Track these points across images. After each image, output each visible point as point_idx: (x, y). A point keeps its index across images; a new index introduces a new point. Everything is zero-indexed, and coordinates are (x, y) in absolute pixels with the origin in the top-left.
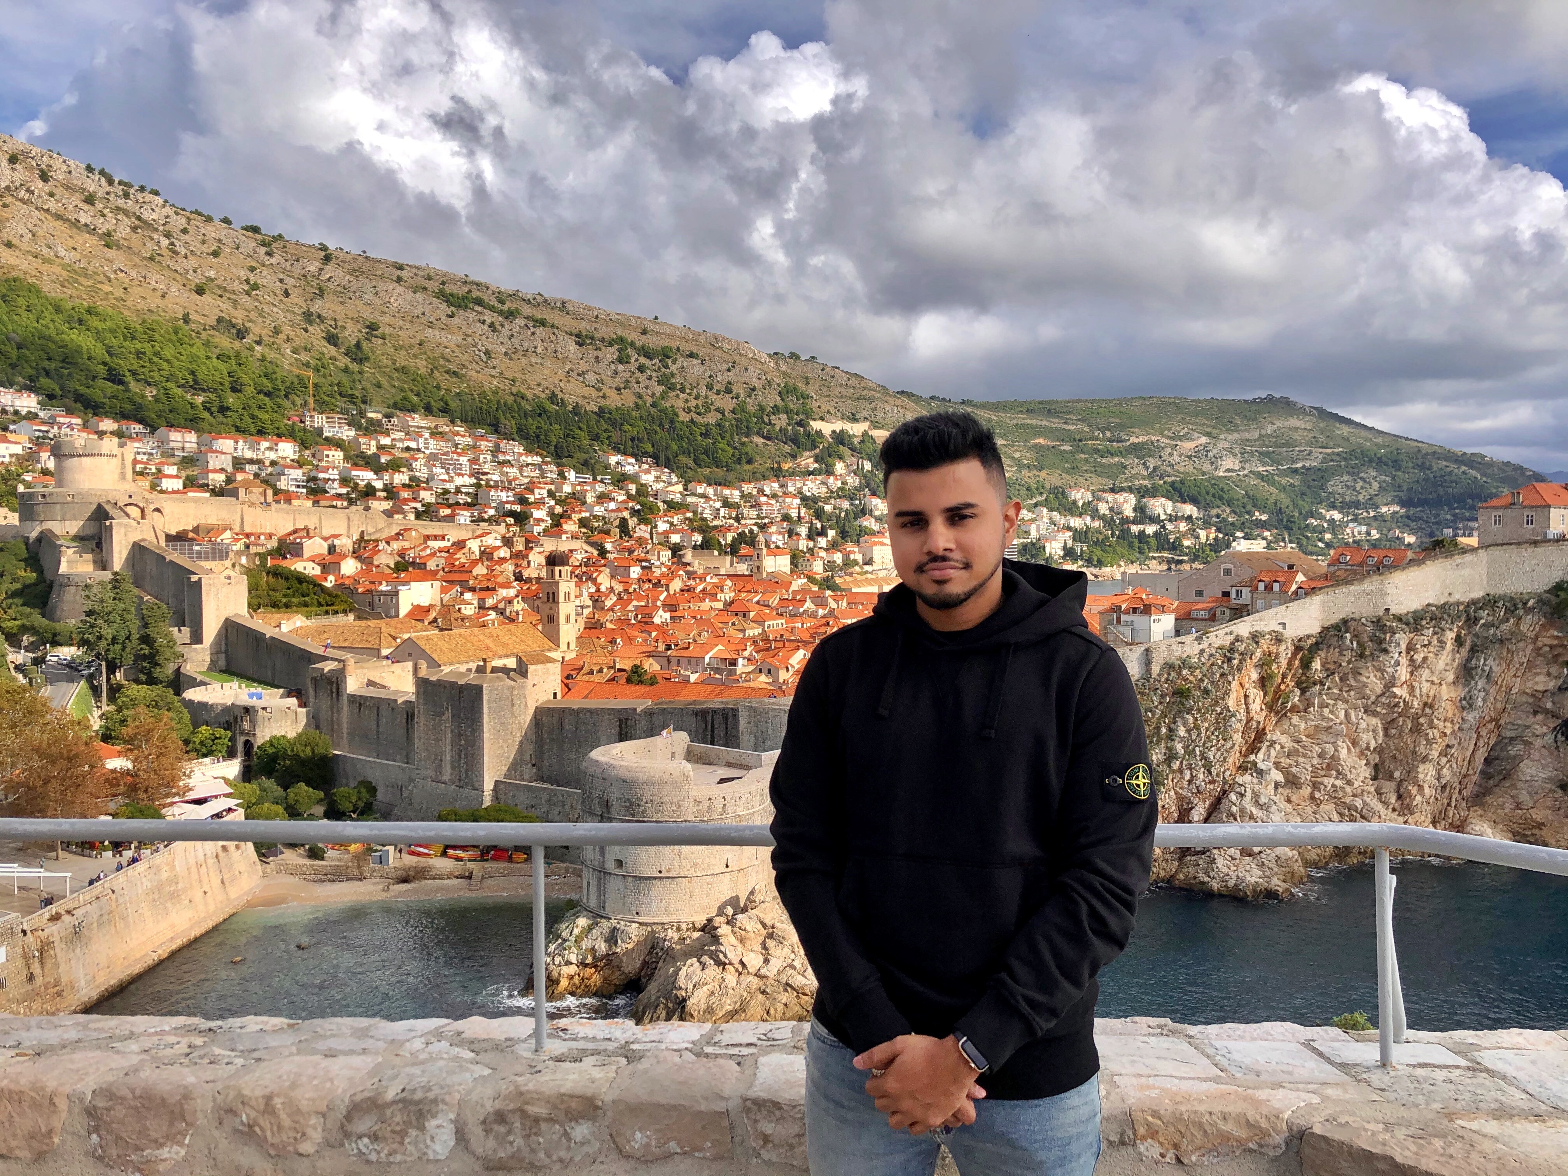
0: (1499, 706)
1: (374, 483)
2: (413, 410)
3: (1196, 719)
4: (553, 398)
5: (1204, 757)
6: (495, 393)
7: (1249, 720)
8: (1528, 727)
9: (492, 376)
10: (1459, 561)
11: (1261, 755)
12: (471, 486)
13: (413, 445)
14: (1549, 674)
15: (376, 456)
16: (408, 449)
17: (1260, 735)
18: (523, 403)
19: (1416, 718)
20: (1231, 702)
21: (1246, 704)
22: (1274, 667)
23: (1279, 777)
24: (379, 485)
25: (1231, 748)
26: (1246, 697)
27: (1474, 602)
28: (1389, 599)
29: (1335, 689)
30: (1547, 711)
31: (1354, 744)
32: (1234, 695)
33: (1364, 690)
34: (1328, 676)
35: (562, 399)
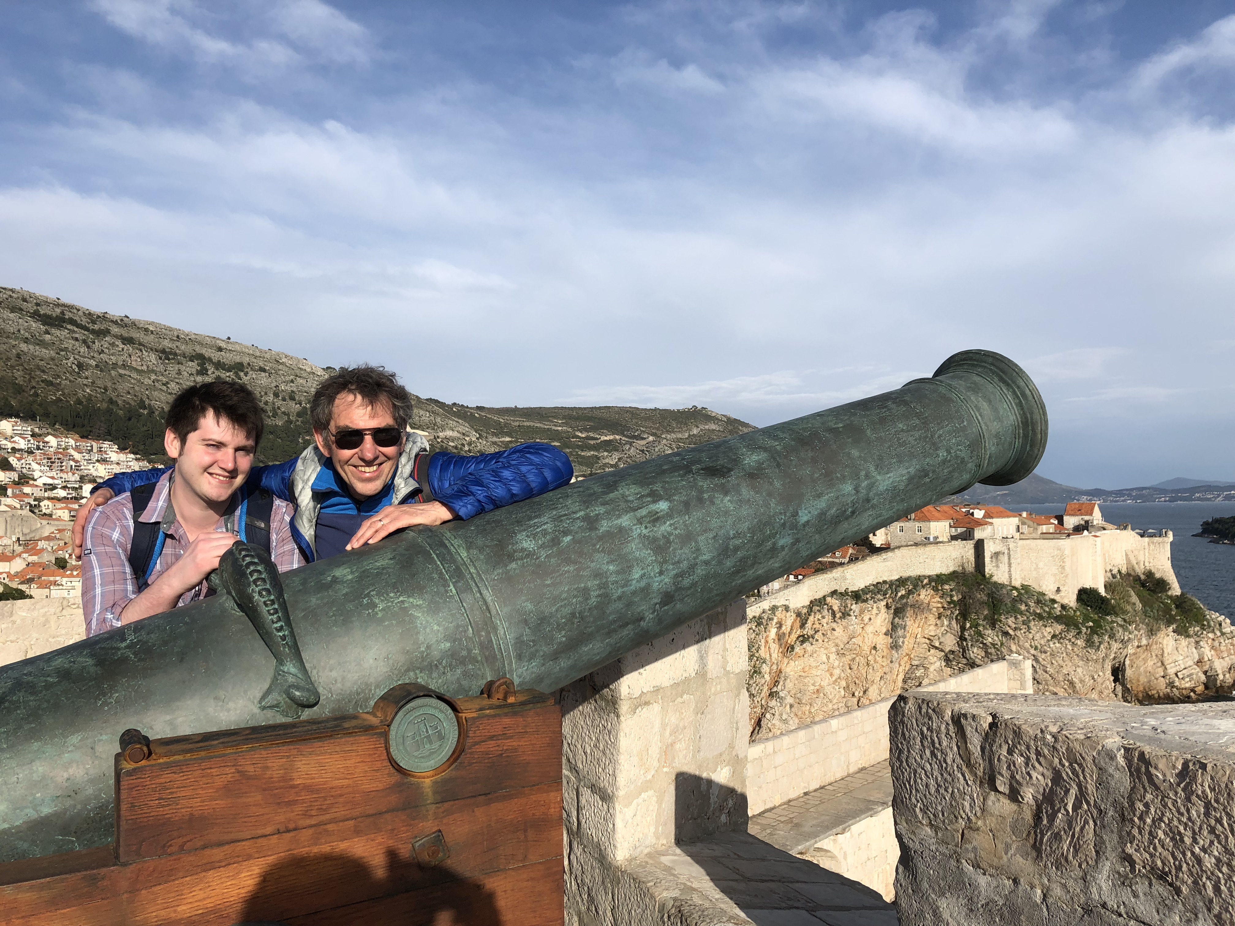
0: (910, 646)
4: (141, 404)
6: (89, 398)
7: (772, 664)
8: (926, 658)
9: (85, 385)
10: (885, 557)
11: (779, 687)
13: (17, 446)
14: (937, 625)
16: (16, 450)
17: (779, 672)
18: (116, 408)
20: (763, 653)
21: (771, 653)
22: (784, 628)
25: (765, 683)
26: (770, 649)
27: (894, 581)
28: (848, 581)
29: (820, 641)
30: (936, 648)
31: (831, 675)
32: (762, 648)
33: (837, 641)
34: (816, 632)
35: (149, 405)
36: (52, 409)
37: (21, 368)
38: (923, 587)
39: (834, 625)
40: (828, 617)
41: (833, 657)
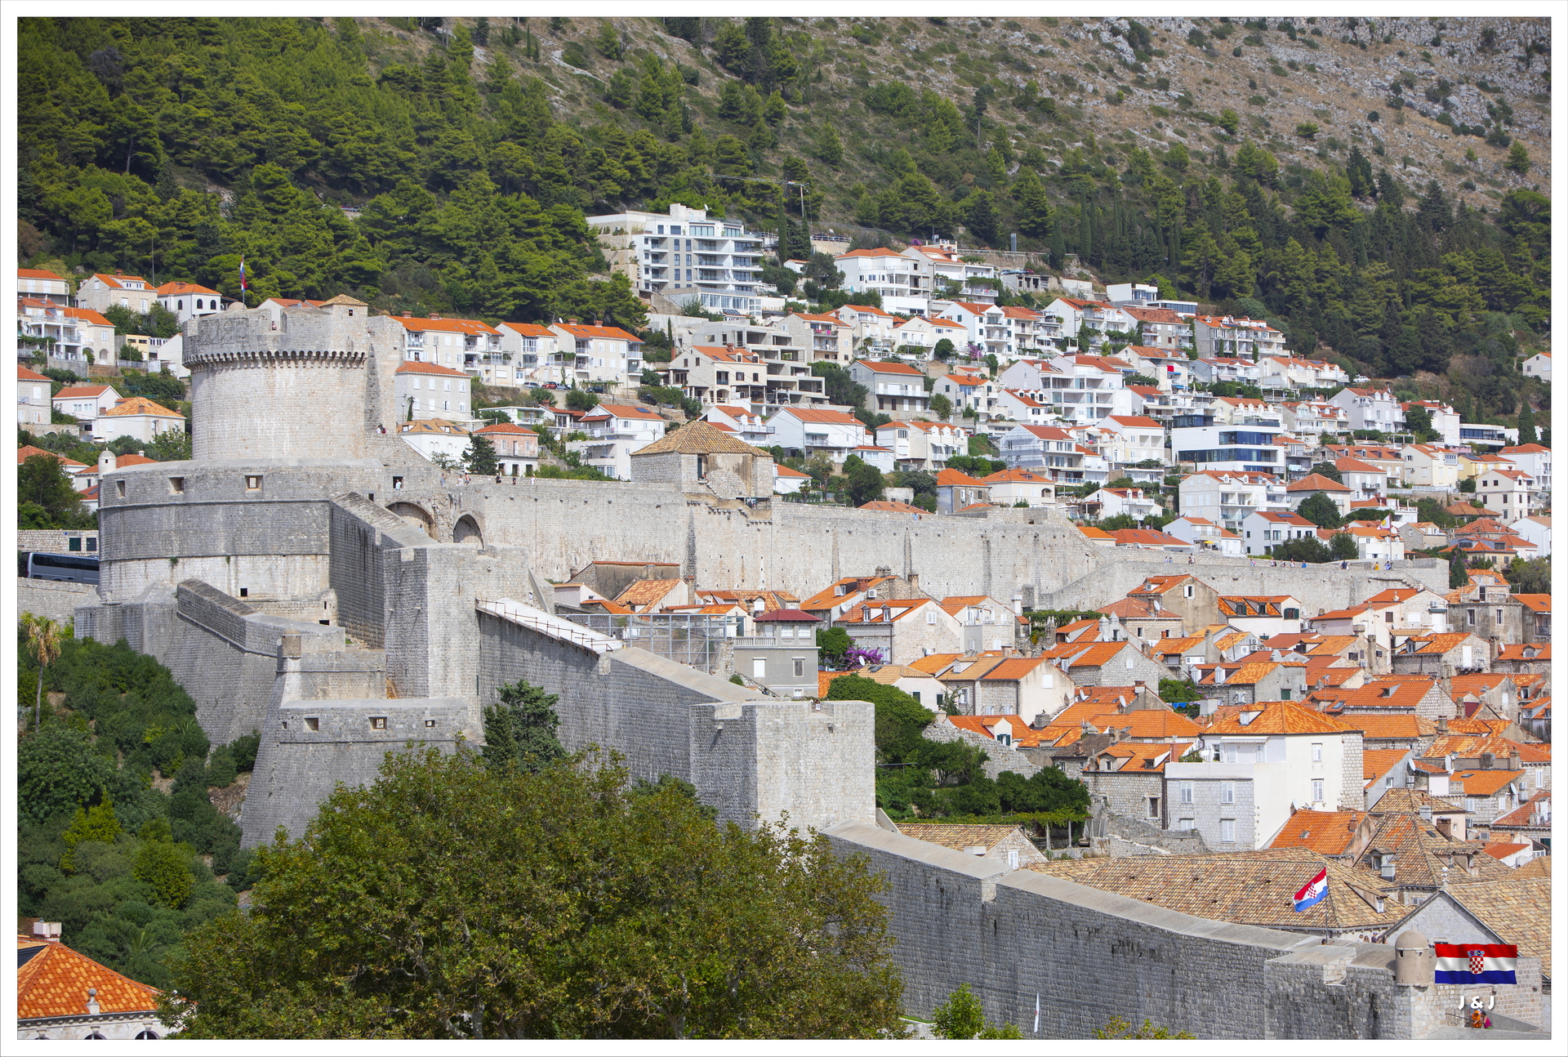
1: (870, 460)
4: (1355, 174)
6: (1176, 163)
9: (1160, 112)
18: (1267, 194)
24: (884, 464)
35: (1385, 178)
36: (1056, 203)
37: (948, 59)
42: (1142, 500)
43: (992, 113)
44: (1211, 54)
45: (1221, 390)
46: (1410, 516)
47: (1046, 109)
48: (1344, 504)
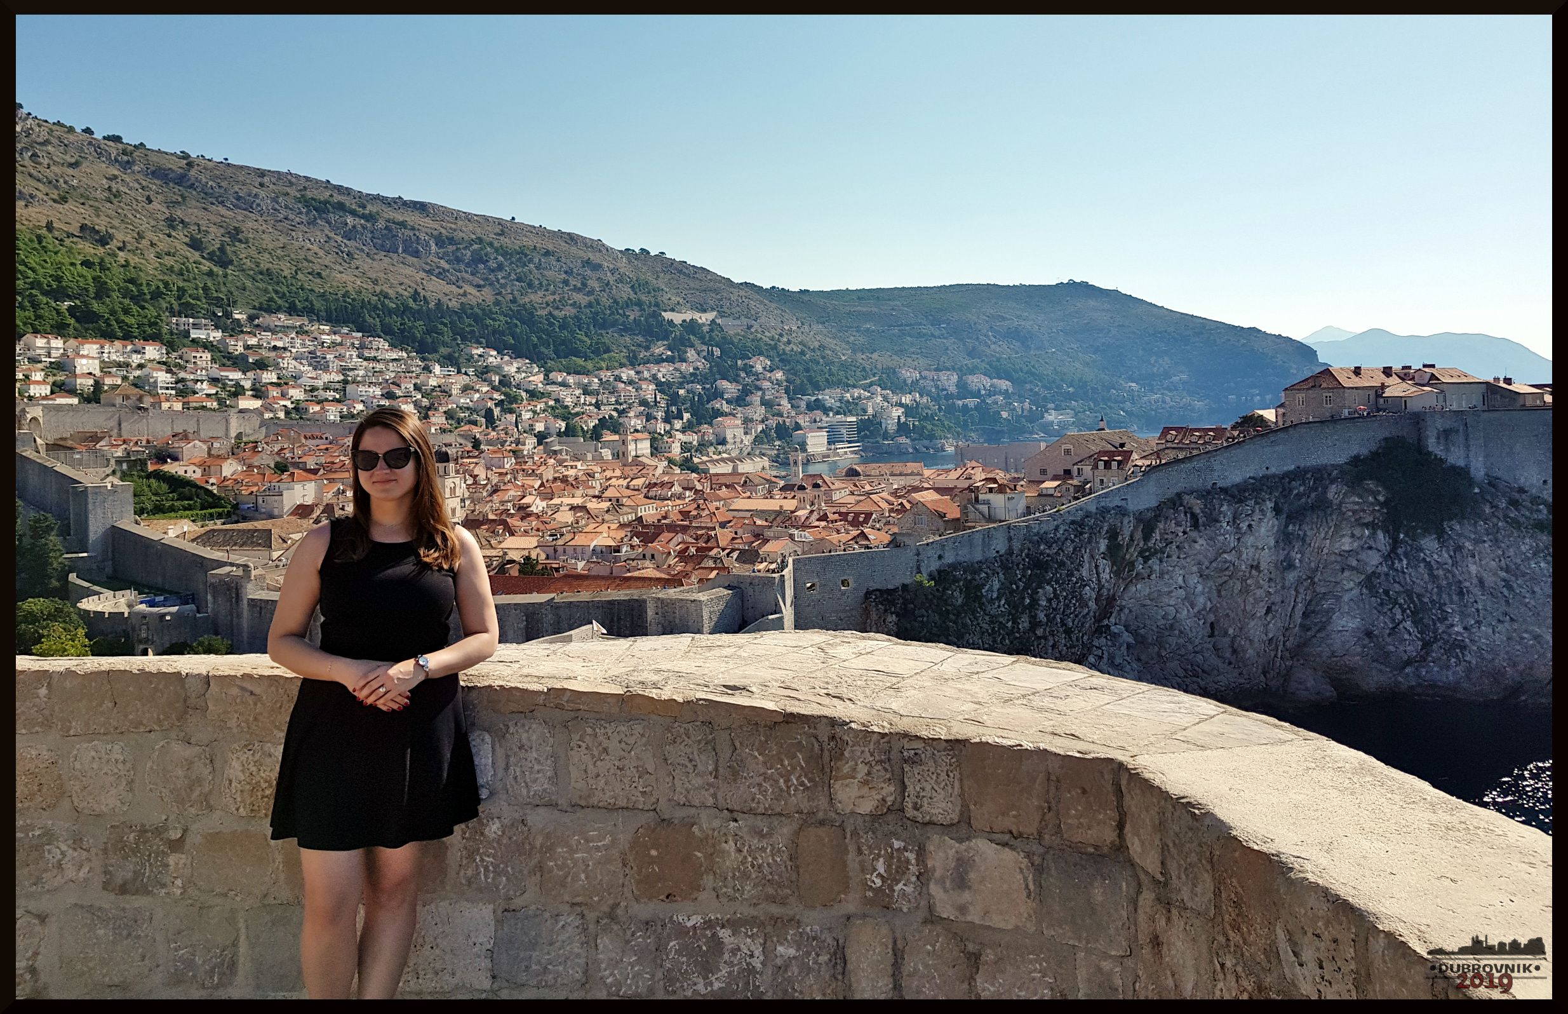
0: (1313, 565)
1: (242, 383)
2: (279, 309)
3: (1055, 590)
4: (415, 296)
5: (1063, 624)
6: (359, 292)
7: (1101, 587)
8: (1337, 583)
9: (355, 276)
10: (1273, 439)
11: (1112, 620)
12: (339, 382)
13: (280, 344)
14: (1353, 536)
15: (243, 358)
16: (275, 348)
17: (1112, 599)
18: (387, 301)
19: (1244, 580)
20: (1085, 573)
21: (1098, 574)
22: (1120, 538)
23: (1128, 638)
24: (247, 384)
25: (1087, 614)
26: (1097, 567)
27: (1287, 474)
28: (1216, 475)
29: (1174, 558)
30: (1352, 568)
31: (1193, 606)
32: (1086, 566)
33: (1200, 557)
34: (1167, 545)
38: (1332, 482)
39: (1194, 534)
40: (1187, 522)
41: (1194, 579)
42: (332, 393)
43: (300, 276)
44: (373, 259)
45: (366, 359)
46: (419, 396)
47: (319, 274)
48: (398, 392)
